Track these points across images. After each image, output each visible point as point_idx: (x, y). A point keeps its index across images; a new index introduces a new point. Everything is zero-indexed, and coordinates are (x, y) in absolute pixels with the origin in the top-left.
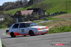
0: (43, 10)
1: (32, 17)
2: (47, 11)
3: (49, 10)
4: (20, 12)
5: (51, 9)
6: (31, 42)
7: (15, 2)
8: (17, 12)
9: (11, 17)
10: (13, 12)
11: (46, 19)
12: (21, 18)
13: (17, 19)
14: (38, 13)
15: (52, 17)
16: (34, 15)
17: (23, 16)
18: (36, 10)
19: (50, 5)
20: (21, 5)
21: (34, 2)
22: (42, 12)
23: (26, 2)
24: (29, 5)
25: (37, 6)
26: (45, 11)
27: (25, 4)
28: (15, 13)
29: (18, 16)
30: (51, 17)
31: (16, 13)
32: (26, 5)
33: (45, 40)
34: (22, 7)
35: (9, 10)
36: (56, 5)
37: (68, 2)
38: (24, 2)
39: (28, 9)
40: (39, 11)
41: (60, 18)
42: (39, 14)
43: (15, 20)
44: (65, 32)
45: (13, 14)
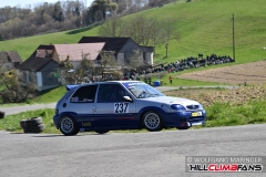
0: (141, 44)
1: (97, 68)
2: (157, 51)
3: (163, 46)
4: (52, 47)
5: (173, 44)
6: (83, 154)
7: (32, 8)
8: (41, 47)
9: (17, 65)
10: (25, 47)
11: (153, 80)
12: (56, 71)
13: (39, 75)
14: (121, 55)
15: (174, 75)
16: (105, 63)
17: (62, 65)
18: (114, 45)
19: (169, 30)
20: (57, 22)
21: (108, 13)
22: (137, 52)
23: (77, 9)
24: (88, 24)
25: (118, 30)
26: (151, 49)
27: (75, 18)
28: (31, 53)
29: (45, 62)
30: (171, 74)
31: (35, 53)
32: (77, 23)
33: (137, 147)
34: (60, 29)
35: (7, 38)
36: (193, 29)
37: (241, 19)
38: (68, 12)
39: (85, 40)
40: (126, 47)
41: (205, 80)
42: (127, 62)
43: (30, 79)
44: (219, 125)
45: (24, 56)
